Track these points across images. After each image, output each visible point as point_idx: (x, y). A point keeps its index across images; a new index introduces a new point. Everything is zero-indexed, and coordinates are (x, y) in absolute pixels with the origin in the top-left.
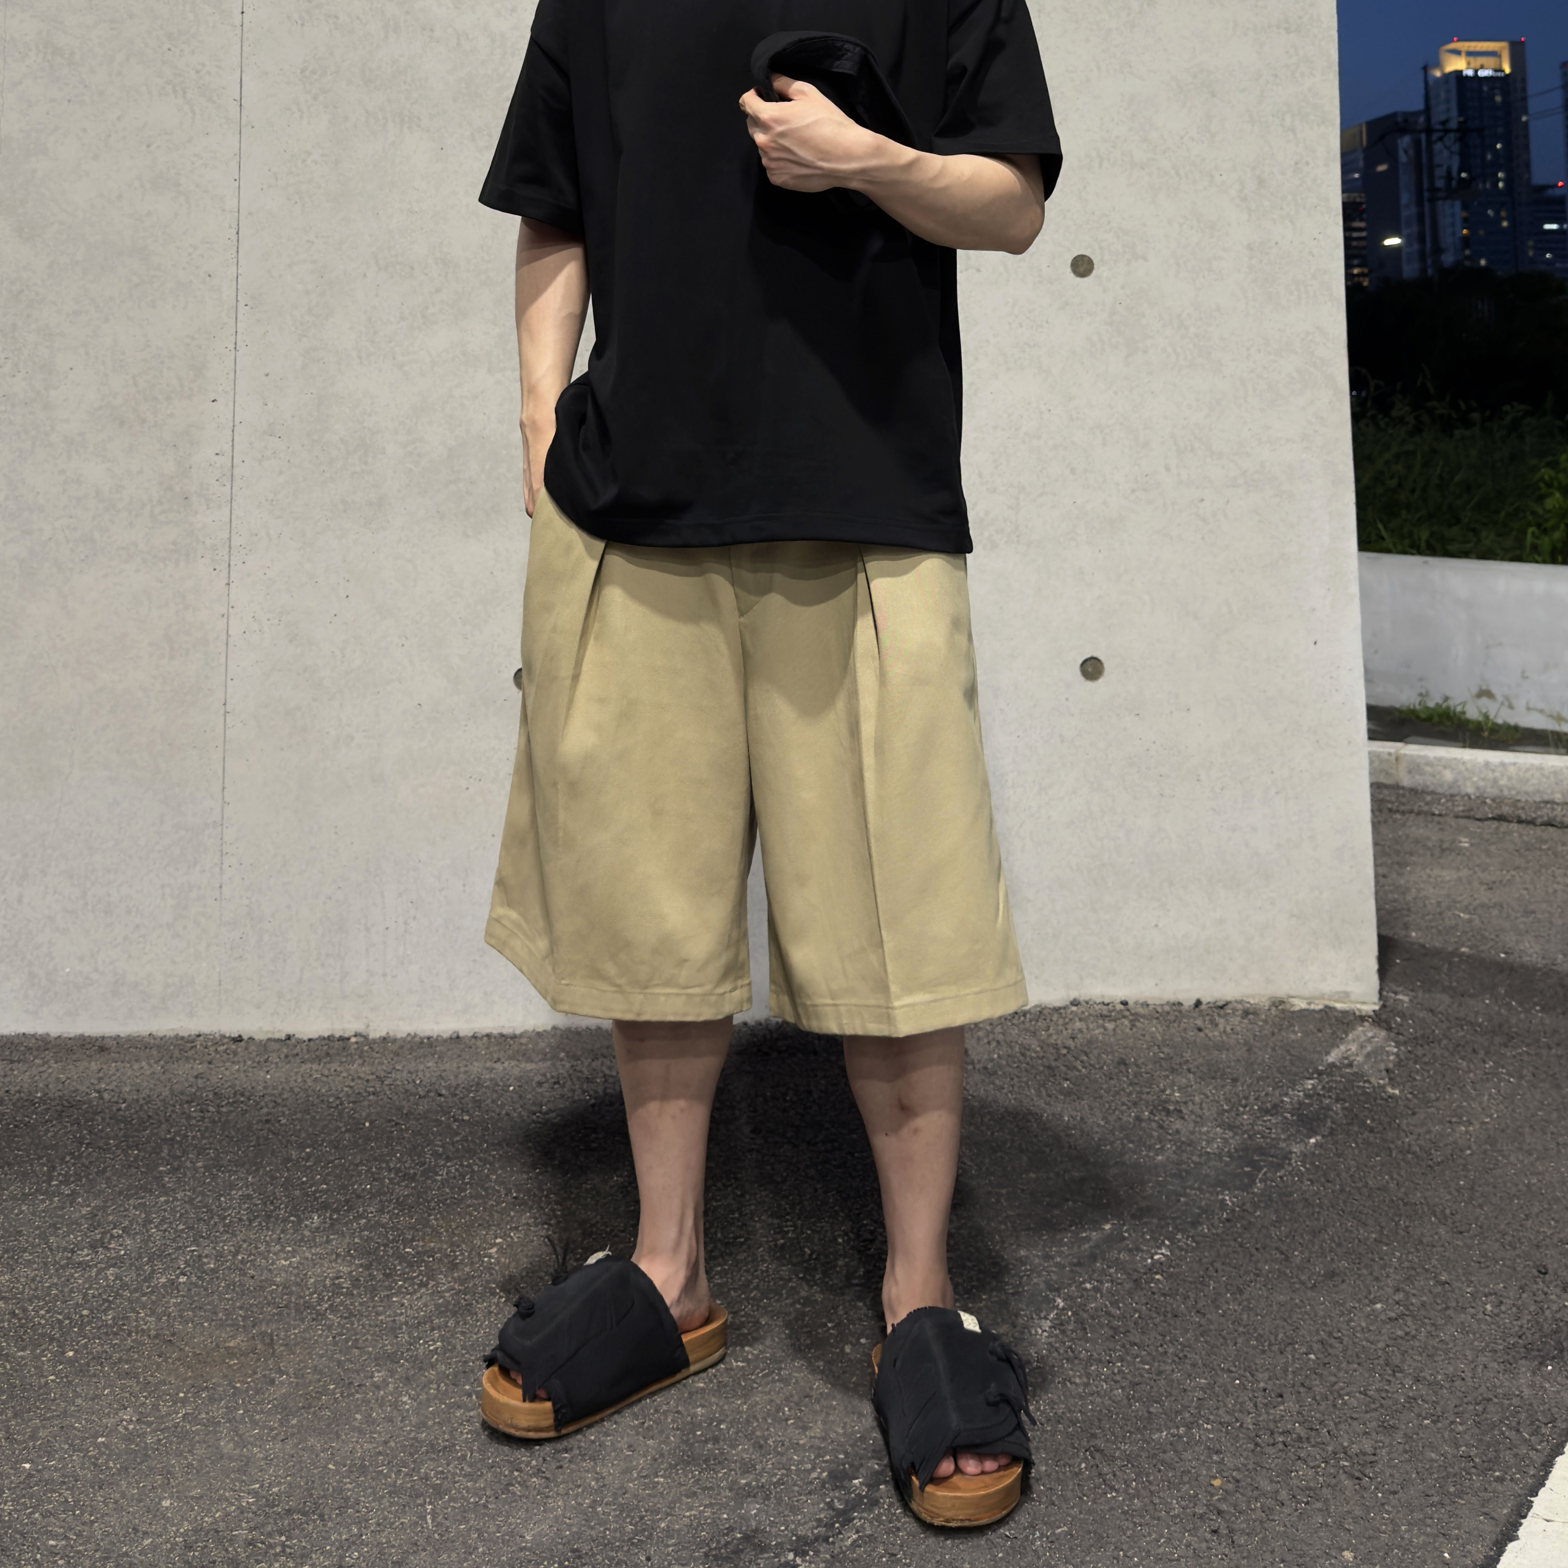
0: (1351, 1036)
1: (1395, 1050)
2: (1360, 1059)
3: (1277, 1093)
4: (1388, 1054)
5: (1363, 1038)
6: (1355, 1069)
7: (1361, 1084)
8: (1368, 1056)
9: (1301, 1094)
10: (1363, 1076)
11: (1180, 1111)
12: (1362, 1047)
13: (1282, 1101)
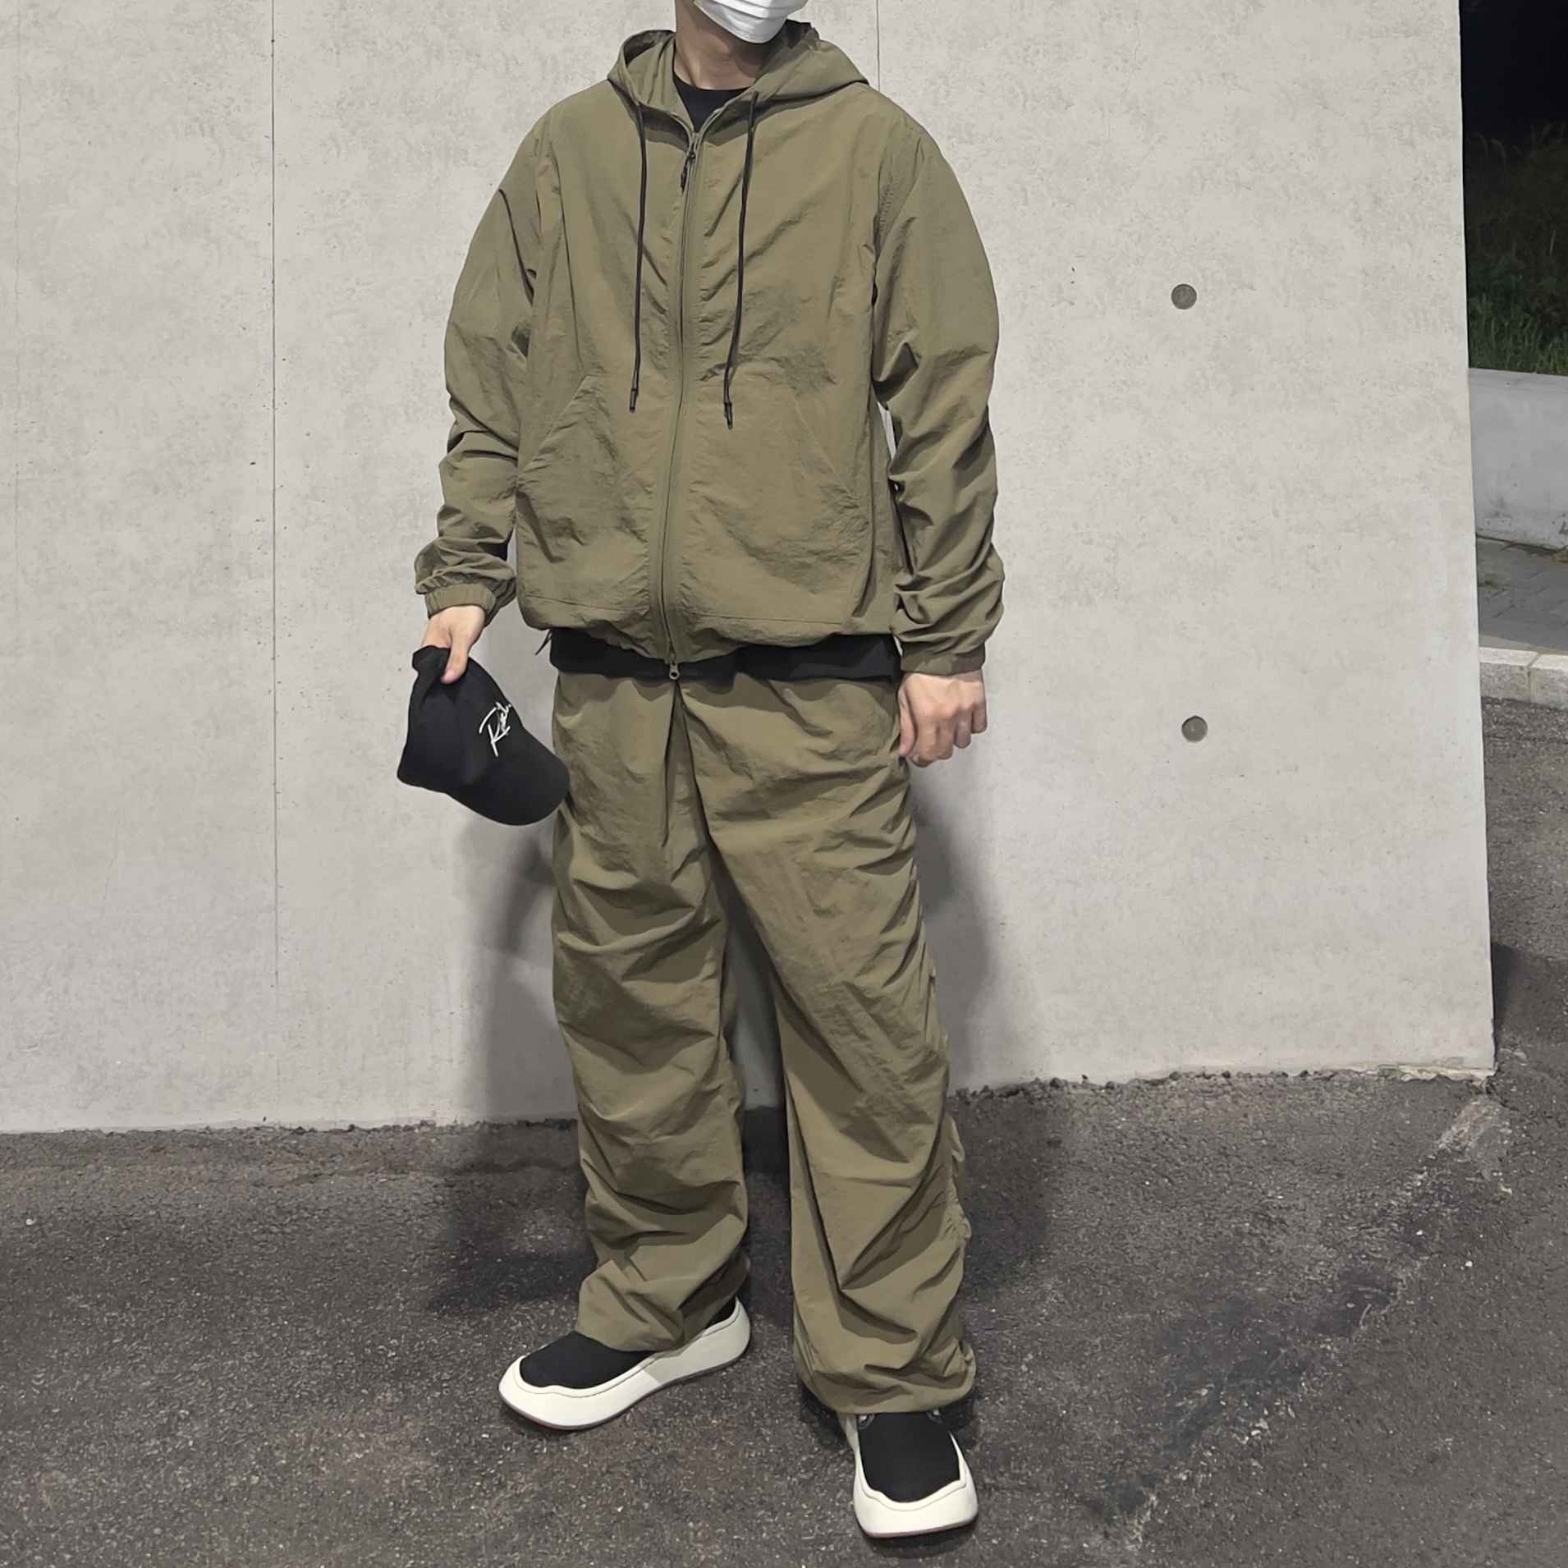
0: (1463, 1114)
1: (1510, 1131)
2: (1472, 1144)
4: (1503, 1137)
5: (1478, 1116)
6: (1467, 1159)
8: (1481, 1141)
9: (1409, 1194)
10: (1474, 1168)
11: (1282, 1221)
12: (1474, 1128)
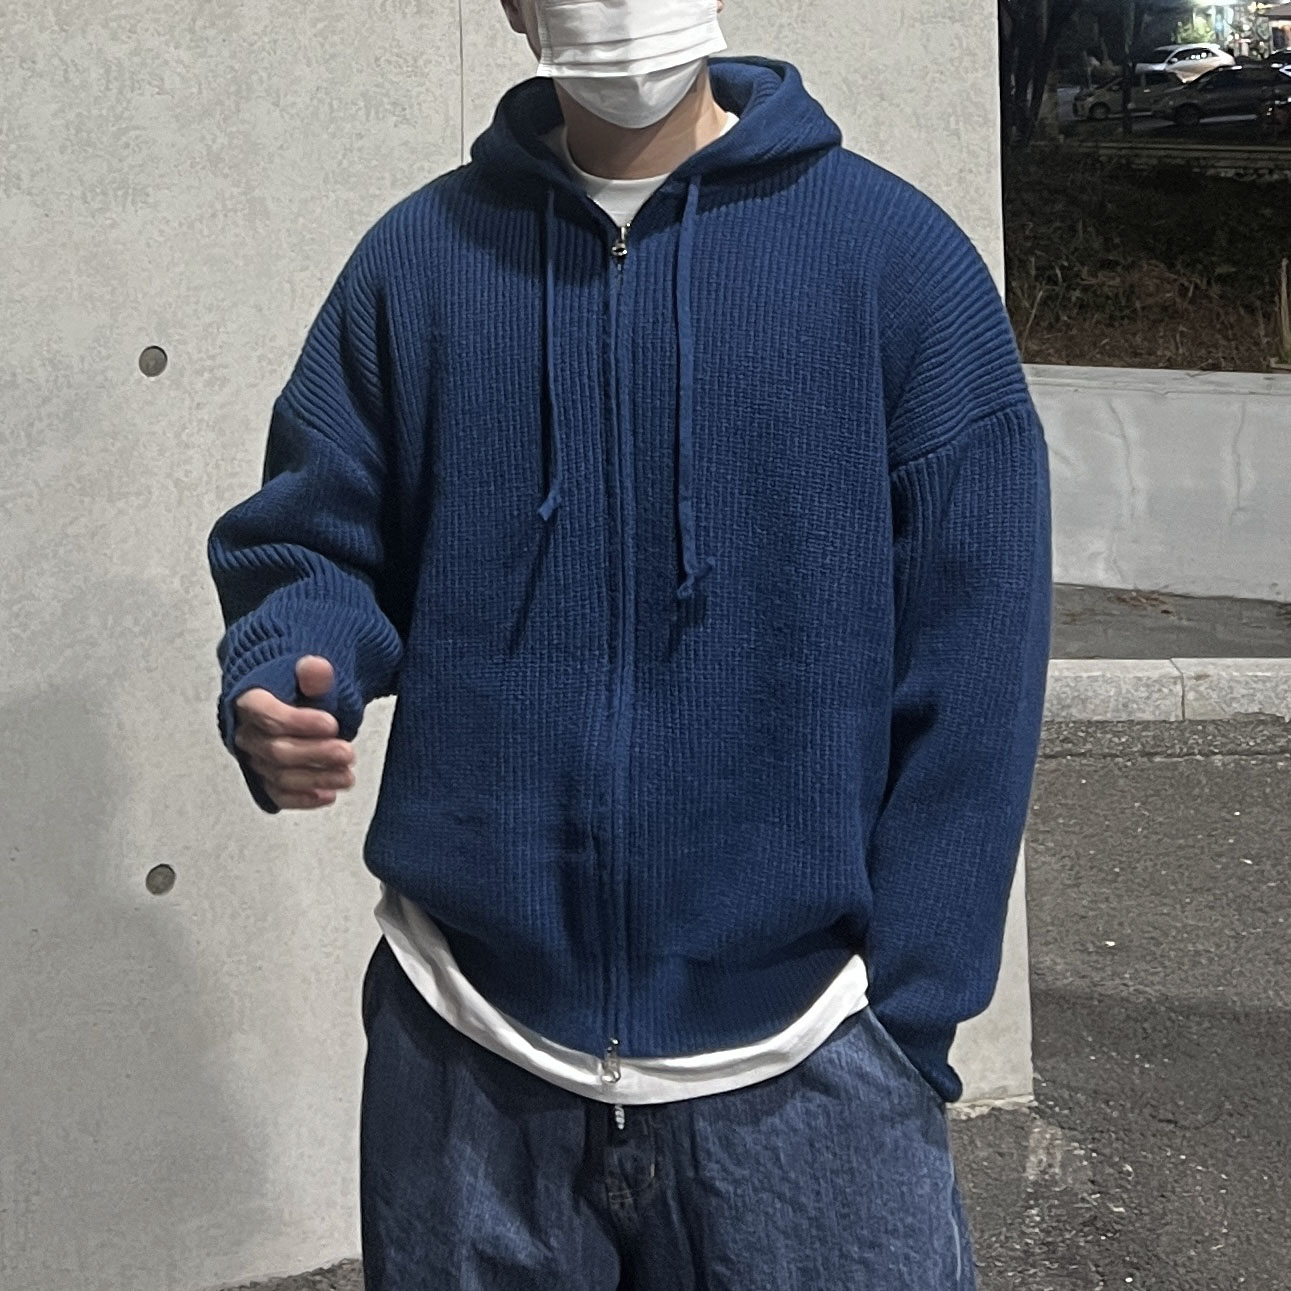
0: (1032, 1143)
1: (1082, 1152)
2: (1057, 1170)
3: (1015, 1235)
4: (1080, 1158)
5: (1045, 1143)
6: (1064, 1186)
7: (1080, 1205)
8: (1063, 1166)
9: (1037, 1230)
10: (1076, 1194)
12: (1049, 1153)
13: (1027, 1244)
